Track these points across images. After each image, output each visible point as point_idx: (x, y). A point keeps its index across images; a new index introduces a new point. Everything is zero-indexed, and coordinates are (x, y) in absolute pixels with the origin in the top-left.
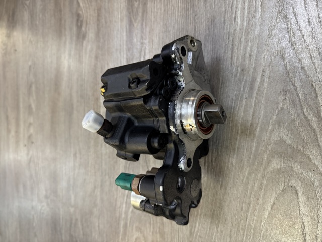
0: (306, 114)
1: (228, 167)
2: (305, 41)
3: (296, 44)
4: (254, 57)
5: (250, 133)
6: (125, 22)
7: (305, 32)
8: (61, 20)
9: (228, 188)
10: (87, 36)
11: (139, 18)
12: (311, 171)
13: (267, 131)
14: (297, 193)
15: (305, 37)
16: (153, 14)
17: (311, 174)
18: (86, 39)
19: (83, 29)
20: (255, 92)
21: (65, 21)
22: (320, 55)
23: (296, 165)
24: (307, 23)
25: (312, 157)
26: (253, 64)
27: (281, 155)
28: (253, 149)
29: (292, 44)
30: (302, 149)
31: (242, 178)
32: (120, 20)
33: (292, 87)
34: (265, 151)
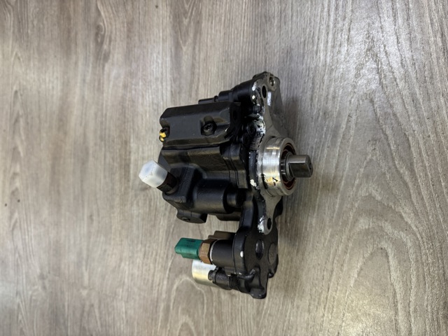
0: (398, 167)
1: (306, 228)
2: (397, 84)
3: (387, 87)
4: (339, 99)
5: (333, 188)
6: (169, 43)
7: (397, 74)
8: (69, 32)
9: (306, 253)
10: (111, 56)
11: (190, 41)
12: (403, 231)
13: (353, 185)
14: (387, 256)
15: (398, 80)
16: (209, 36)
17: (403, 234)
18: (110, 61)
19: (105, 47)
20: (339, 140)
21: (76, 34)
22: (413, 101)
23: (387, 224)
24: (400, 65)
25: (404, 215)
26: (338, 107)
27: (370, 213)
28: (337, 206)
29: (382, 87)
30: (393, 206)
31: (323, 241)
32: (161, 39)
33: (382, 135)
34: (351, 209)
